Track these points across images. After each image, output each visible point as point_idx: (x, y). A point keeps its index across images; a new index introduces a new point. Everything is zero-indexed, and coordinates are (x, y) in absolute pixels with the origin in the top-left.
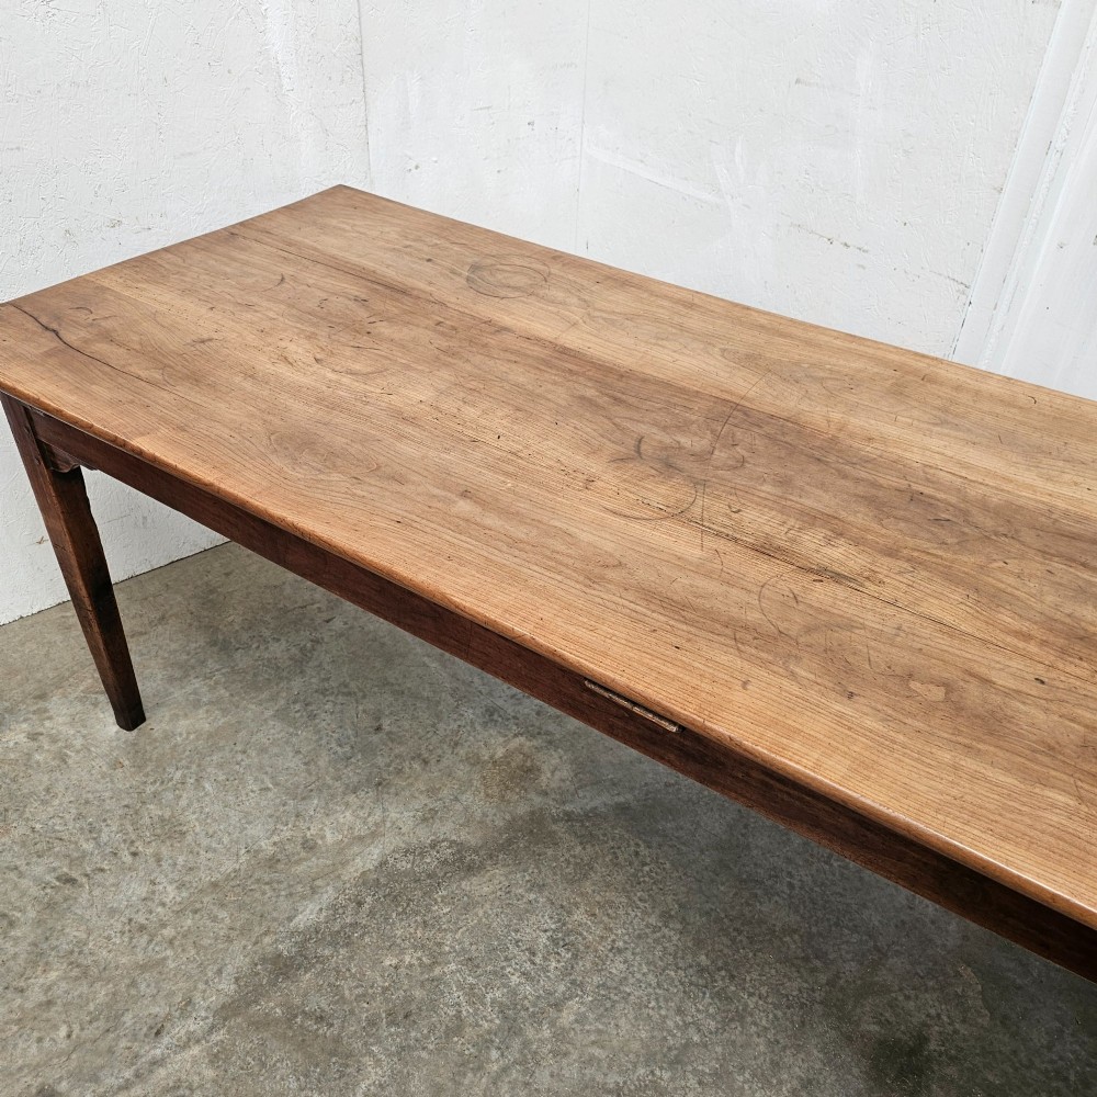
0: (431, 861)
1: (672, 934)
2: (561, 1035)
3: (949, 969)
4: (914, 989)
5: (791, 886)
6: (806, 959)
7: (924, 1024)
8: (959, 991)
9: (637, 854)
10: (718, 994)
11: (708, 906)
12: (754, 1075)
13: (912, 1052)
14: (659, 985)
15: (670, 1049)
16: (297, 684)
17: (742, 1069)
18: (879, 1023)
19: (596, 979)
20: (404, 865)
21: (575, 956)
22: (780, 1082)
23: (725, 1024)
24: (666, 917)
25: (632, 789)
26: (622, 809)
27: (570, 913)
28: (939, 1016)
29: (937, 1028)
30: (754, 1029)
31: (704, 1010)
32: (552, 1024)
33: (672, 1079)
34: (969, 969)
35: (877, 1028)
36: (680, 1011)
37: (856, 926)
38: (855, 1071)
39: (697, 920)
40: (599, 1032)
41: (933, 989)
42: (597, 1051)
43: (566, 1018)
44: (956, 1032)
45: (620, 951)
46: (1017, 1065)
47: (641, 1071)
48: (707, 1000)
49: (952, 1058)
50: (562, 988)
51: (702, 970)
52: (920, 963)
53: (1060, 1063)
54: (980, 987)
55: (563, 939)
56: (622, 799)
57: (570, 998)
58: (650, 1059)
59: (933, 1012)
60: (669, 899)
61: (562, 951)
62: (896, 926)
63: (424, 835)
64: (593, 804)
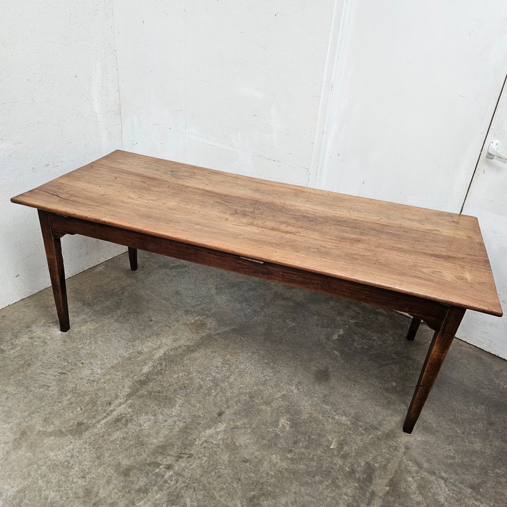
0: (180, 351)
1: (256, 356)
2: (231, 384)
3: (331, 352)
4: (323, 358)
5: (286, 341)
6: (294, 356)
7: (327, 365)
8: (335, 357)
9: (241, 340)
10: (272, 368)
11: (264, 349)
12: (285, 383)
13: (325, 372)
14: (255, 368)
15: (262, 382)
16: (119, 312)
17: (282, 383)
18: (316, 367)
19: (237, 370)
20: (172, 353)
21: (230, 366)
22: (292, 383)
23: (275, 374)
24: (253, 353)
25: (236, 324)
26: (234, 330)
27: (225, 357)
28: (330, 363)
29: (330, 366)
30: (283, 374)
31: (269, 372)
32: (228, 382)
33: (264, 388)
34: (337, 352)
35: (315, 368)
36: (262, 373)
38: (312, 378)
39: (262, 352)
40: (241, 381)
41: (328, 357)
42: (242, 386)
43: (231, 380)
44: (335, 365)
45: (242, 363)
47: (255, 388)
48: (269, 369)
49: (335, 371)
50: (228, 374)
51: (266, 363)
52: (324, 352)
54: (340, 355)
55: (225, 363)
56: (233, 327)
57: (231, 375)
58: (257, 385)
60: (253, 349)
61: (226, 366)
63: (176, 345)
64: (226, 329)
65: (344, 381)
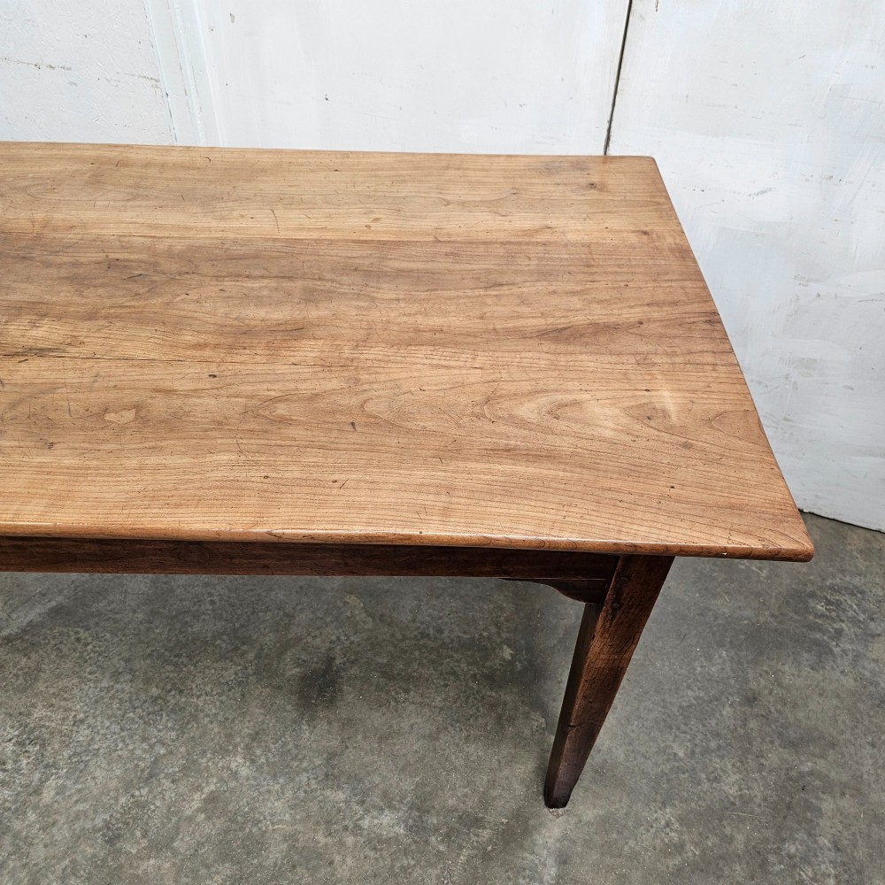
1: (125, 686)
2: (46, 812)
3: (339, 604)
4: (318, 629)
5: (212, 602)
6: (236, 649)
7: (331, 649)
8: (349, 614)
9: (78, 640)
10: (173, 710)
11: (149, 651)
12: (214, 752)
13: (325, 672)
14: (122, 730)
15: (143, 771)
17: (204, 752)
18: (299, 665)
19: (66, 754)
21: (43, 746)
22: (235, 746)
23: (182, 730)
24: (116, 675)
25: (61, 592)
26: (56, 611)
27: (29, 715)
28: (338, 638)
29: (338, 647)
30: (207, 719)
31: (165, 729)
32: (36, 807)
33: (150, 792)
34: (353, 596)
35: (298, 670)
36: (144, 739)
37: (267, 607)
38: (289, 707)
39: (139, 664)
40: (80, 791)
41: (332, 622)
42: (81, 807)
43: (48, 795)
44: (352, 643)
45: (82, 721)
46: (396, 643)
47: (123, 800)
48: (165, 718)
49: (353, 662)
50: (37, 776)
51: (155, 700)
52: (318, 610)
53: (422, 627)
54: (362, 605)
55: (28, 738)
56: (53, 604)
57: (47, 779)
58: (128, 787)
59: (334, 638)
60: (115, 660)
61: (30, 748)
62: (297, 592)
64: (28, 619)
65: (379, 688)
